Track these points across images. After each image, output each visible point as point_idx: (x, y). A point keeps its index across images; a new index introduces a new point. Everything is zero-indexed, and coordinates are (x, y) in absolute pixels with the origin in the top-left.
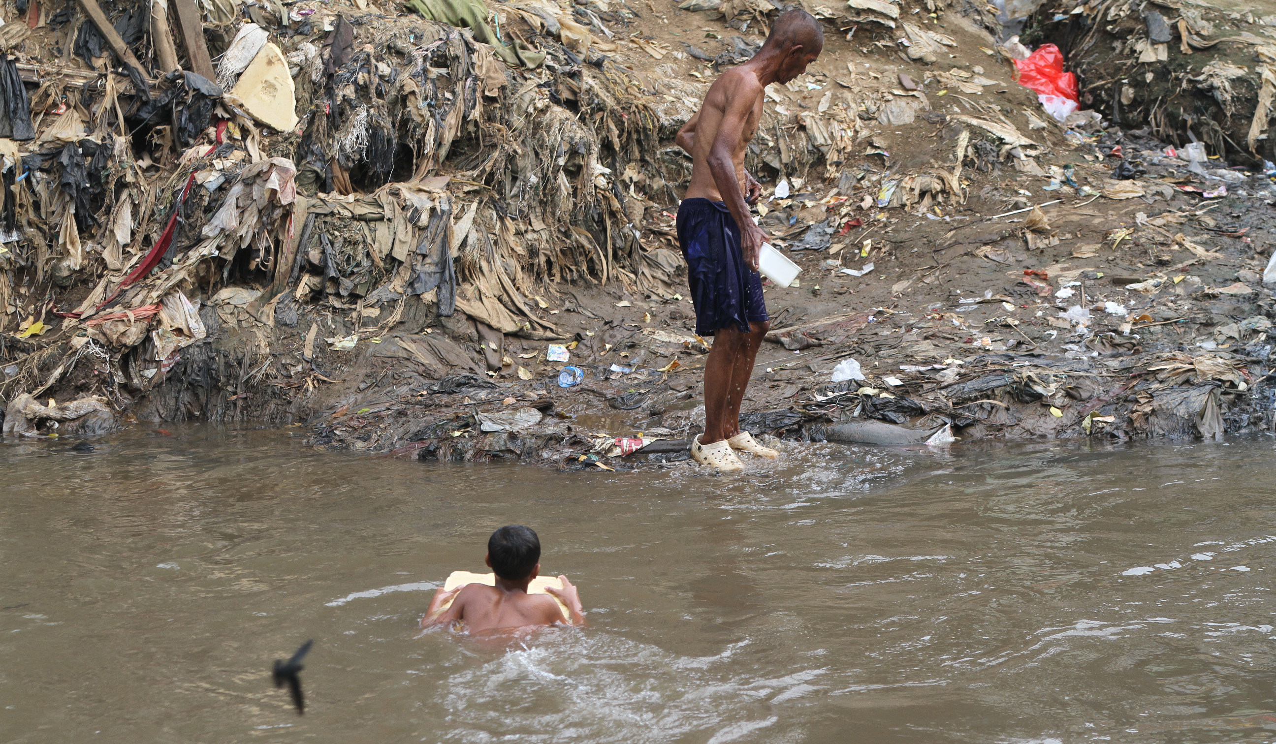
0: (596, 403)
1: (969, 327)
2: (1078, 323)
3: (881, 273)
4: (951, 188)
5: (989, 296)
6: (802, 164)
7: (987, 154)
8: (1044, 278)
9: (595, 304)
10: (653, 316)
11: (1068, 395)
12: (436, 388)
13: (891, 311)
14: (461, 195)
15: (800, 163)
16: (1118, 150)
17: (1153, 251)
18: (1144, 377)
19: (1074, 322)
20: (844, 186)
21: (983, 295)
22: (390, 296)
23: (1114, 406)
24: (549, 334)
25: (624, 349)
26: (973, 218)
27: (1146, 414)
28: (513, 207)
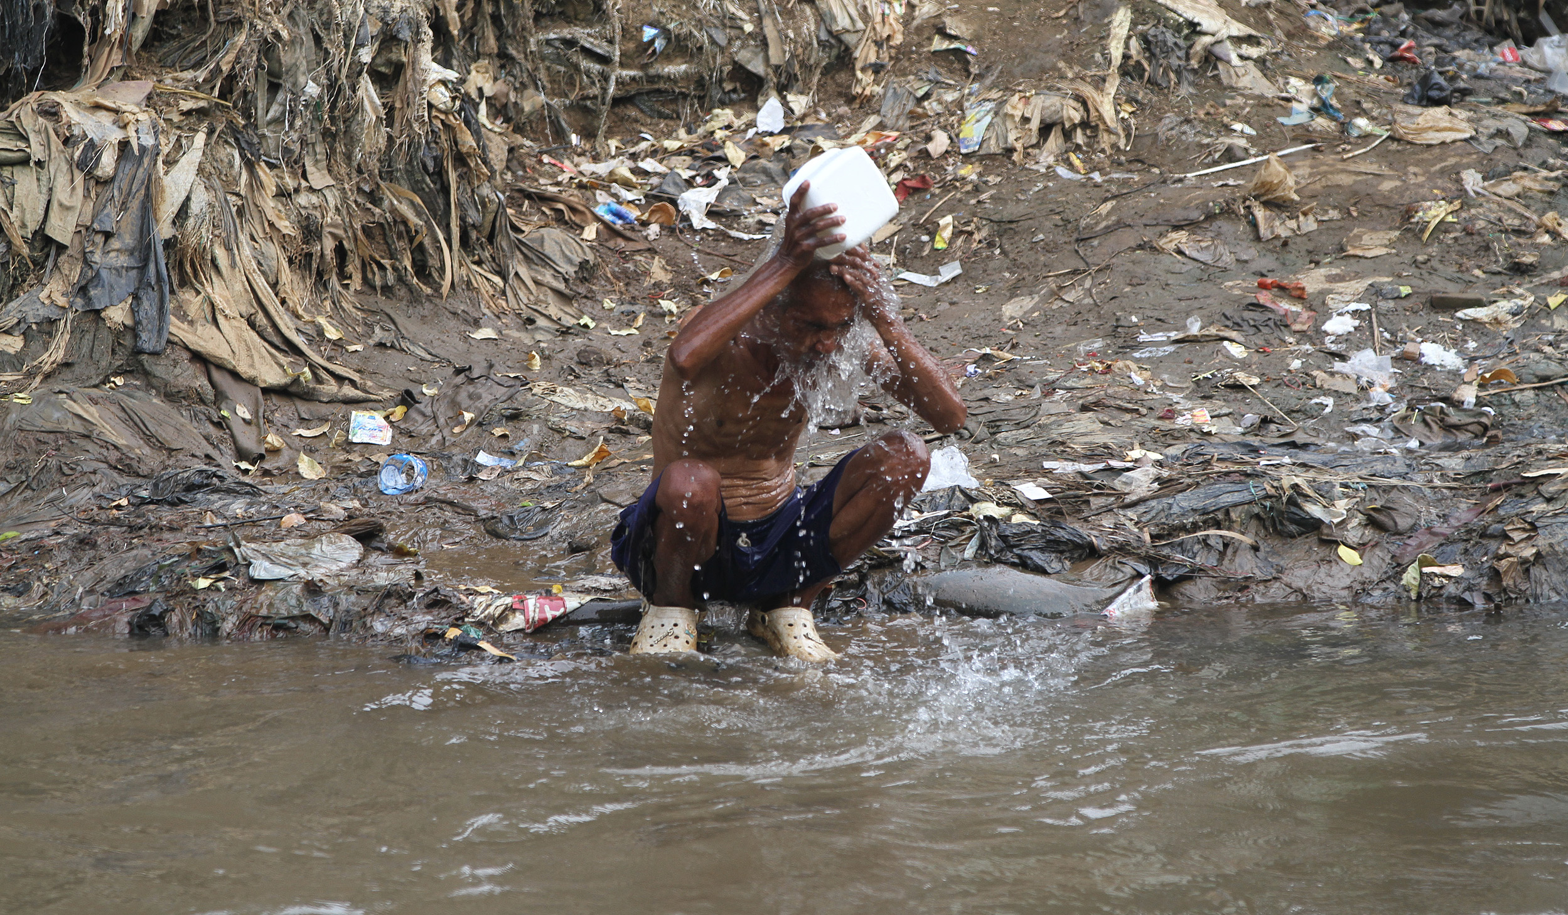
0: (459, 526)
1: (1164, 387)
2: (1371, 384)
3: (976, 280)
4: (1101, 117)
5: (1194, 328)
6: (808, 68)
7: (1167, 52)
8: (1298, 296)
9: (429, 333)
10: (545, 358)
11: (1372, 522)
12: (144, 494)
13: (1009, 356)
14: (176, 118)
15: (803, 64)
16: (1409, 49)
17: (1502, 245)
18: (1515, 489)
19: (1363, 382)
20: (890, 110)
21: (1184, 328)
22: (43, 312)
23: (1461, 546)
24: (348, 391)
25: (499, 423)
26: (1147, 178)
27: (1524, 561)
28: (271, 143)
